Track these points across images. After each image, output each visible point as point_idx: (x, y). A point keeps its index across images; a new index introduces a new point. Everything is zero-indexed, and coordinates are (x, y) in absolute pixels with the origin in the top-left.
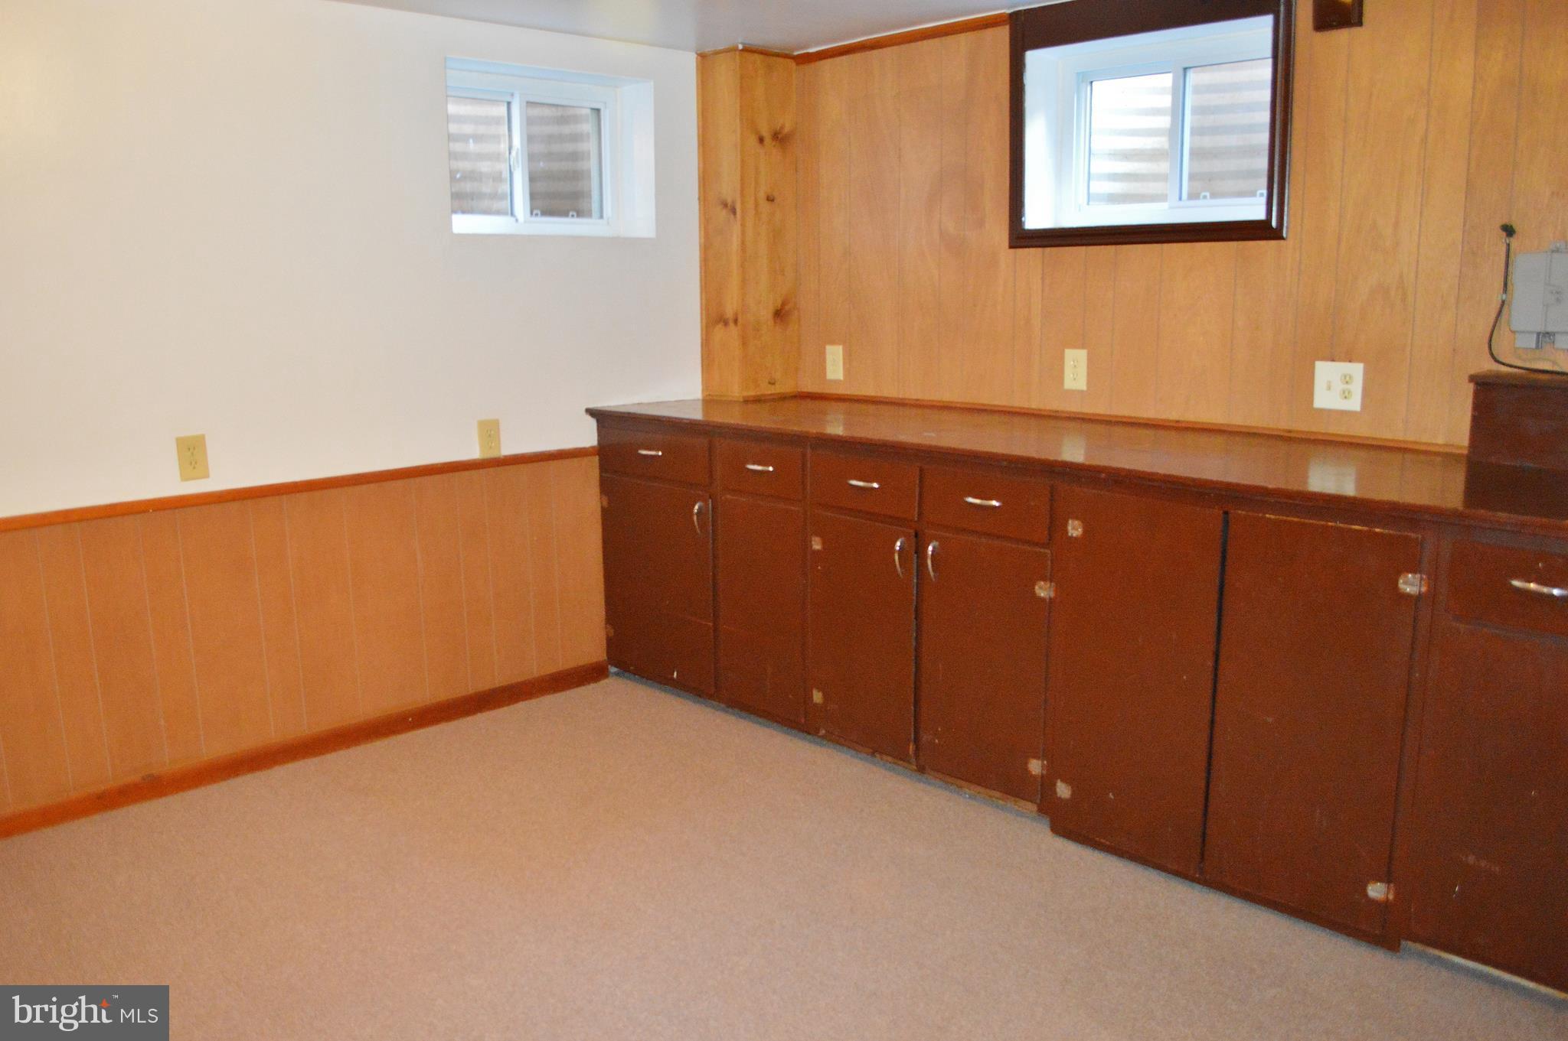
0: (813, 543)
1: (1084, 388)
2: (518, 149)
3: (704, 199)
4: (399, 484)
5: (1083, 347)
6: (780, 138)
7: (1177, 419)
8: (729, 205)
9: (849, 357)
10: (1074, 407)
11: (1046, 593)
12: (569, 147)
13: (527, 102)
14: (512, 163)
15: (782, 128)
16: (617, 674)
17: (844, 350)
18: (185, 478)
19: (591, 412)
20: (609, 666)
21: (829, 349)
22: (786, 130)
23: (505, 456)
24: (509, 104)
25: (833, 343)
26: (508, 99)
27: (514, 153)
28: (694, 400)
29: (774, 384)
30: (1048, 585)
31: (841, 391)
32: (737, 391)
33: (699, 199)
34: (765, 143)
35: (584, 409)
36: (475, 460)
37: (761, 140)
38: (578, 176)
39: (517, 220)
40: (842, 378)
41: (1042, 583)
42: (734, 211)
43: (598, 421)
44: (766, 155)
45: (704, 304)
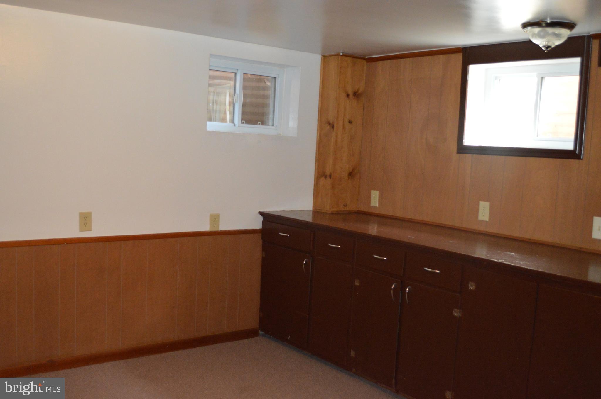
0: (356, 282)
1: (488, 220)
2: (238, 94)
3: (320, 120)
4: (173, 240)
5: (487, 201)
6: (356, 95)
7: (530, 238)
8: (331, 124)
9: (381, 197)
10: (482, 229)
11: (457, 314)
12: (262, 92)
13: (244, 73)
14: (235, 100)
15: (358, 90)
16: (263, 335)
17: (379, 193)
18: (81, 230)
19: (261, 213)
20: (260, 331)
21: (373, 192)
22: (360, 92)
23: (221, 231)
24: (236, 73)
25: (375, 189)
26: (236, 72)
27: (236, 96)
28: (309, 211)
29: (346, 206)
30: (459, 310)
31: (377, 212)
32: (328, 208)
33: (318, 120)
34: (350, 97)
35: (258, 212)
36: (207, 231)
37: (348, 96)
38: (264, 106)
39: (235, 125)
40: (378, 206)
41: (456, 309)
42: (333, 127)
43: (264, 218)
44: (349, 102)
45: (317, 168)
